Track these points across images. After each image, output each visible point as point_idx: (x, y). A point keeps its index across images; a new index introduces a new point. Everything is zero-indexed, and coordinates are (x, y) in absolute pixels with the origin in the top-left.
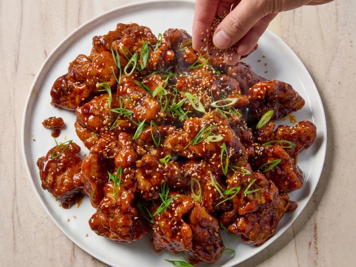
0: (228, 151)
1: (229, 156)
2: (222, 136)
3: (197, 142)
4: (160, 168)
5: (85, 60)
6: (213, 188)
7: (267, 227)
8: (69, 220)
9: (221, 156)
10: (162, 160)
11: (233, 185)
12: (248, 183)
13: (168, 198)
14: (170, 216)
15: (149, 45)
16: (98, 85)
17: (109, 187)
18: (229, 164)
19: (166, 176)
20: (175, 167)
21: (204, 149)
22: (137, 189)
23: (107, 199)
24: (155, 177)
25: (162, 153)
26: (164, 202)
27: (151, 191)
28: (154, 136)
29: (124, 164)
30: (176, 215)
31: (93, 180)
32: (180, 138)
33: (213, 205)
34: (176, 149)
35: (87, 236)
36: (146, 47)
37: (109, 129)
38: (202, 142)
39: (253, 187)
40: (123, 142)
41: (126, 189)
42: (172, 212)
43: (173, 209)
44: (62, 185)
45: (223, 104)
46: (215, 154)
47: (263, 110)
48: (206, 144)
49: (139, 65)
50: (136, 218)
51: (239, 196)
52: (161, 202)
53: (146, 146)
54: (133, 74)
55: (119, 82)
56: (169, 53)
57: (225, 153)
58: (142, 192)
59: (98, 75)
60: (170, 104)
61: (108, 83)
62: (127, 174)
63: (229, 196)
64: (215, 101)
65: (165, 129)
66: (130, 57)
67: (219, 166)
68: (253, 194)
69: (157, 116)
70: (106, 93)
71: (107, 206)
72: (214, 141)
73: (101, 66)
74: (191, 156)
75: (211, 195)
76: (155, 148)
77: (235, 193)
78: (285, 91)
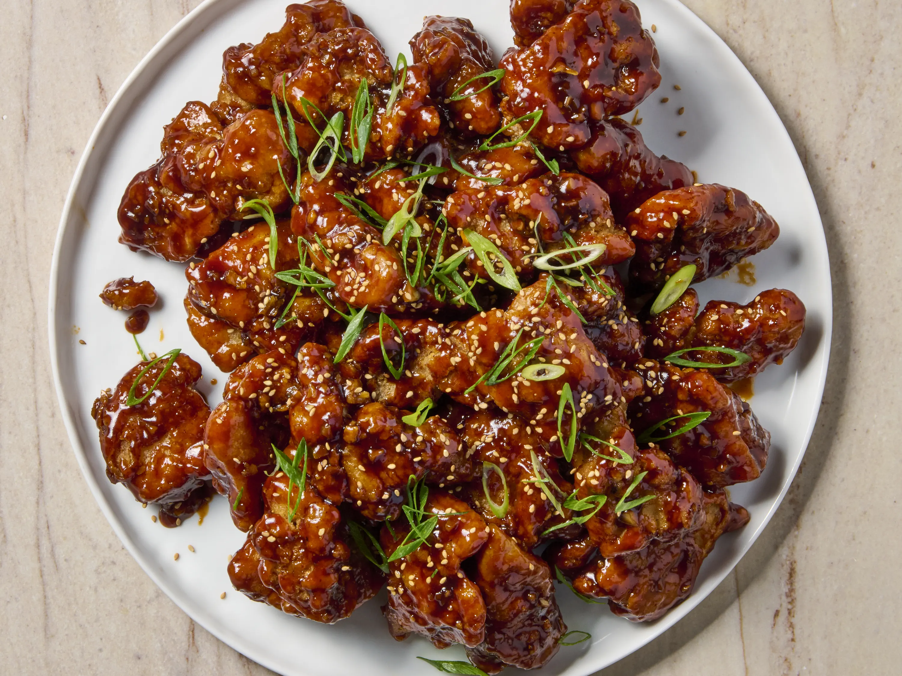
0: (577, 402)
1: (580, 415)
2: (561, 364)
3: (499, 377)
4: (403, 444)
5: (204, 118)
6: (538, 491)
7: (673, 578)
8: (178, 557)
9: (559, 414)
10: (410, 419)
11: (588, 490)
12: (627, 483)
13: (425, 518)
14: (430, 564)
15: (372, 89)
16: (241, 205)
17: (276, 489)
18: (580, 430)
19: (420, 463)
20: (443, 438)
21: (515, 398)
22: (347, 494)
23: (272, 520)
24: (392, 466)
25: (410, 394)
26: (414, 528)
27: (381, 502)
28: (388, 352)
29: (312, 435)
30: (444, 562)
31: (237, 470)
32: (455, 360)
33: (538, 532)
34: (447, 385)
35: (224, 596)
36: (364, 96)
37: (272, 325)
38: (510, 380)
39: (639, 492)
40: (309, 373)
41: (320, 497)
42: (436, 555)
43: (438, 546)
44: (158, 473)
45: (568, 259)
46: (544, 411)
47: (670, 263)
48: (520, 385)
49: (346, 148)
50: (345, 568)
51: (603, 515)
52: (408, 528)
53: (368, 376)
54: (333, 174)
55: (297, 197)
56: (426, 116)
57: (568, 407)
58: (359, 503)
59: (240, 178)
60: (429, 259)
61: (266, 201)
62: (321, 460)
63: (580, 514)
64: (547, 250)
65: (416, 330)
66: (322, 126)
67: (553, 439)
68: (639, 508)
69: (394, 300)
70: (261, 222)
71: (272, 539)
72: (542, 378)
73: (246, 155)
74: (484, 406)
75: (532, 508)
76: (391, 380)
77: (594, 509)
78: (728, 212)
